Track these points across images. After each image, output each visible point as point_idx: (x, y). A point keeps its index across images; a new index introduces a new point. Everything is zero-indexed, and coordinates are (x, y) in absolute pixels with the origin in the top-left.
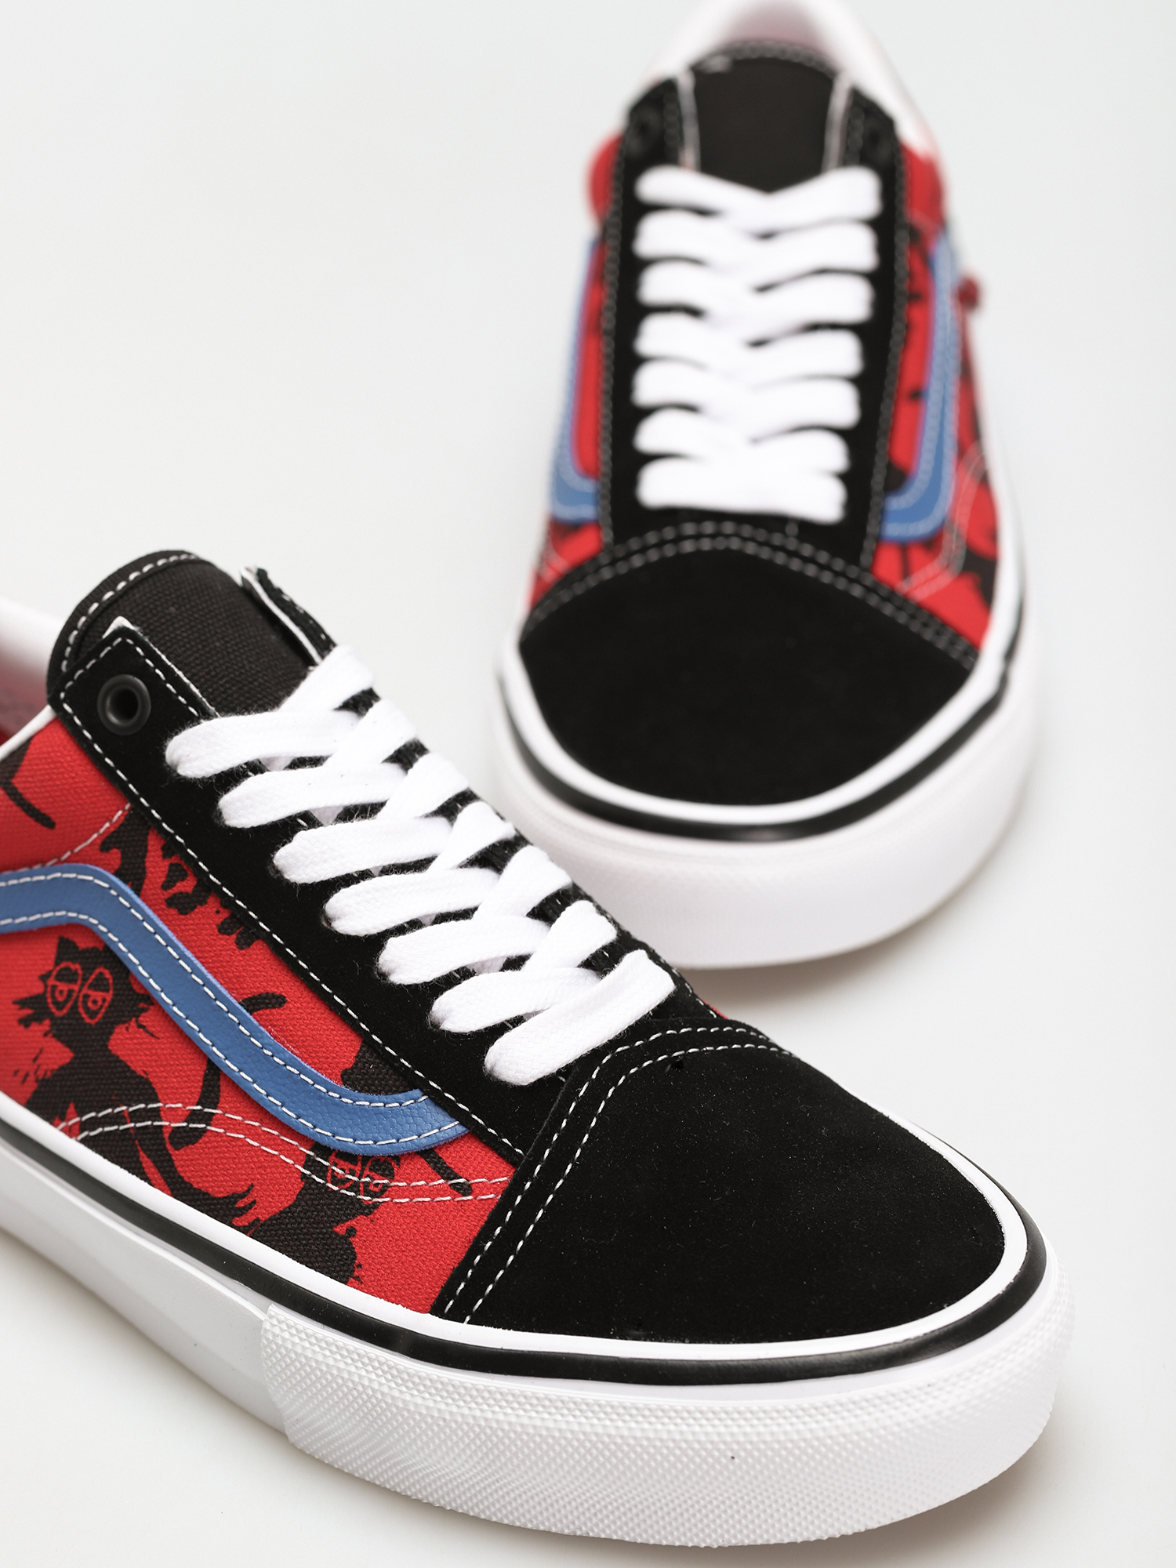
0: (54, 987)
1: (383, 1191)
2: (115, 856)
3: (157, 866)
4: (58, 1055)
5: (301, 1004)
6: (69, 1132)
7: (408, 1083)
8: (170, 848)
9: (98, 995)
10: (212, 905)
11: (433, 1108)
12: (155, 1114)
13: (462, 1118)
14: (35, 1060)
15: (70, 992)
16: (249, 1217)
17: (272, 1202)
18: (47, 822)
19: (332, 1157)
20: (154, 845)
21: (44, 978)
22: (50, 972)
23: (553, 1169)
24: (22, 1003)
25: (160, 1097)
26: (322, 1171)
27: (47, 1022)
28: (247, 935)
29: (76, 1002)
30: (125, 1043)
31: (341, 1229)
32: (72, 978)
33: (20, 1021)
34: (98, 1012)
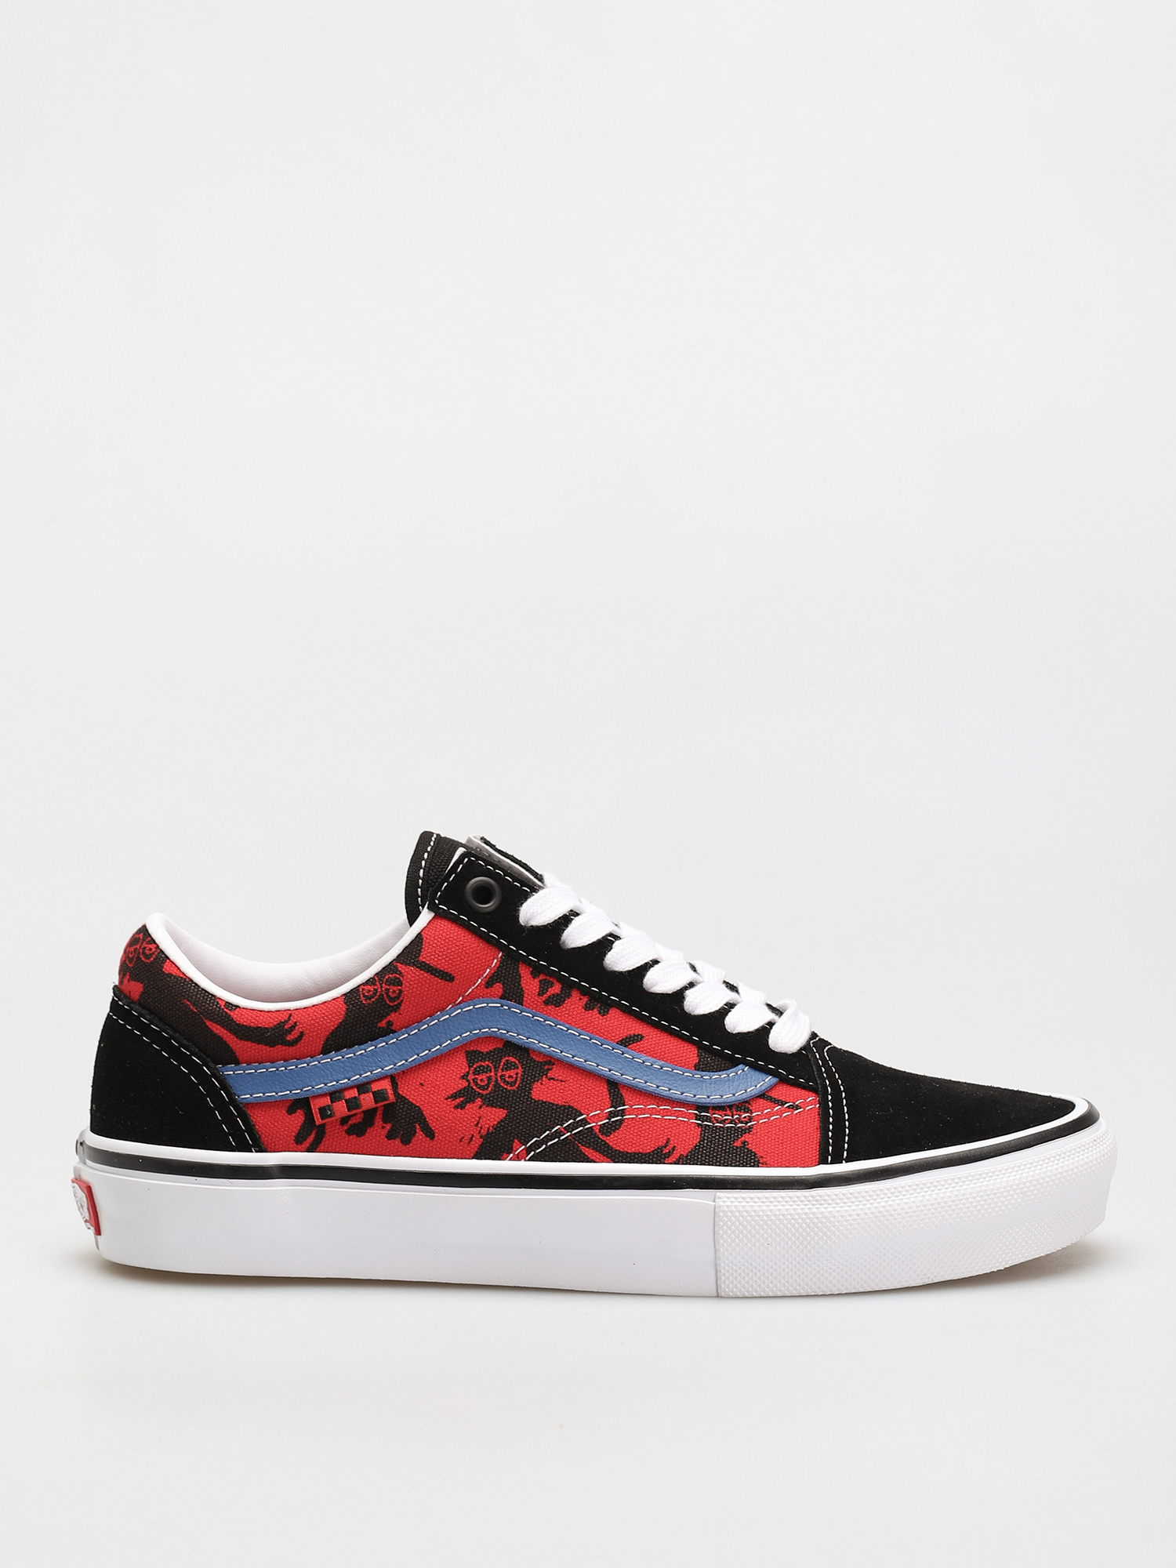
0: (475, 1080)
1: (750, 1119)
2: (498, 988)
3: (530, 984)
5: (652, 1035)
6: (518, 1158)
7: (734, 1063)
8: (537, 970)
9: (512, 1073)
10: (575, 995)
11: (755, 1072)
12: (585, 1122)
13: (774, 1073)
14: (477, 1125)
15: (489, 1079)
16: (676, 1155)
17: (691, 1140)
18: (448, 977)
19: (710, 1111)
20: (524, 972)
21: (464, 1077)
22: (468, 1073)
24: (454, 1097)
25: (582, 1111)
26: (708, 1119)
27: (478, 1100)
28: (605, 1006)
29: (496, 1081)
30: (542, 1091)
31: (738, 1144)
32: (487, 1070)
33: (456, 1107)
34: (516, 1080)
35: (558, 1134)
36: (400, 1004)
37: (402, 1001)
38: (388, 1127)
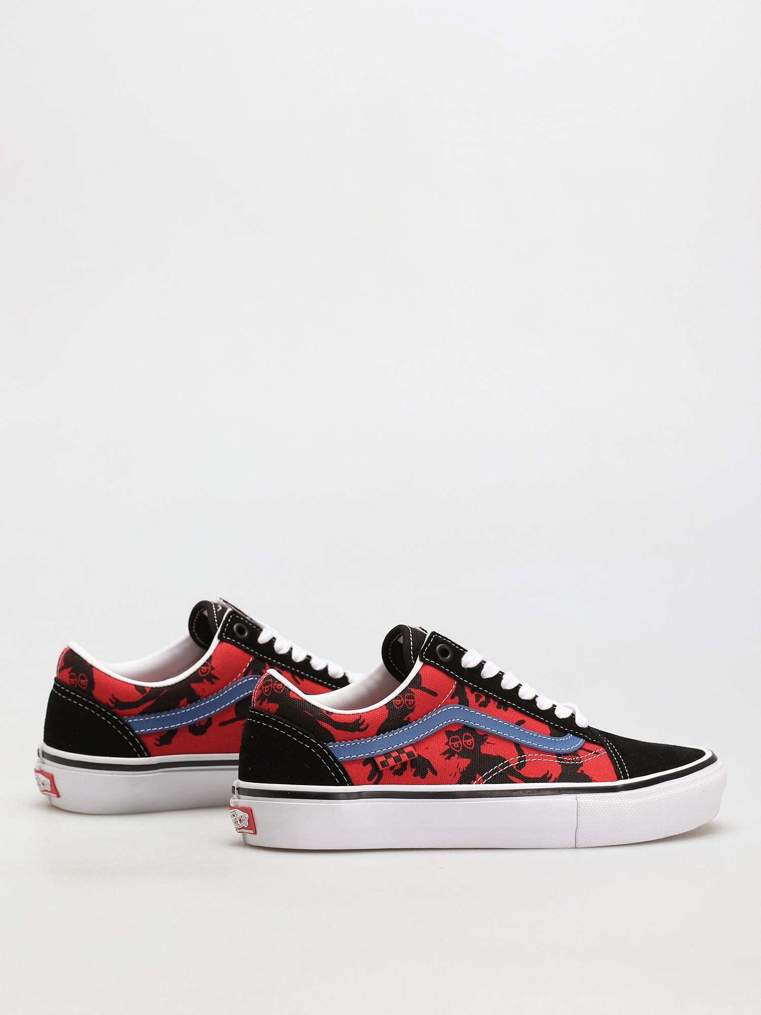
0: (452, 745)
1: (580, 760)
2: (457, 698)
3: (471, 697)
4: (465, 762)
6: (479, 783)
7: (566, 733)
8: (473, 690)
9: (470, 741)
10: (492, 701)
11: (574, 737)
12: (508, 764)
13: (584, 738)
14: (457, 767)
15: (459, 744)
16: (553, 779)
17: (557, 771)
18: (434, 694)
20: (467, 690)
21: (447, 744)
22: (448, 741)
24: (444, 754)
25: (506, 759)
26: (563, 760)
27: (456, 755)
28: (506, 706)
29: (462, 746)
30: (486, 749)
31: (579, 771)
32: (457, 740)
33: (446, 759)
34: (472, 745)
35: (497, 770)
36: (414, 708)
37: (414, 707)
38: (414, 770)
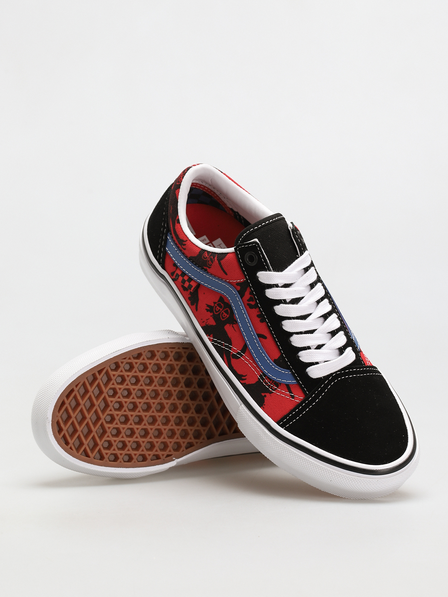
0: (216, 307)
1: (275, 390)
2: (238, 288)
3: (247, 295)
4: (212, 322)
5: (269, 341)
6: (210, 339)
7: (287, 368)
8: (251, 293)
9: (226, 315)
10: (257, 310)
11: (291, 375)
12: (230, 348)
13: (298, 381)
14: (207, 320)
15: (219, 310)
16: (243, 382)
17: (252, 381)
18: (226, 273)
19: (266, 377)
20: (248, 291)
21: (215, 303)
23: (314, 400)
24: (208, 306)
25: (232, 345)
26: (263, 379)
27: (212, 313)
28: (263, 320)
29: (220, 313)
30: (228, 328)
31: (263, 394)
32: (221, 307)
33: (206, 309)
34: (224, 318)
35: (222, 344)
36: (210, 267)
38: (191, 296)
